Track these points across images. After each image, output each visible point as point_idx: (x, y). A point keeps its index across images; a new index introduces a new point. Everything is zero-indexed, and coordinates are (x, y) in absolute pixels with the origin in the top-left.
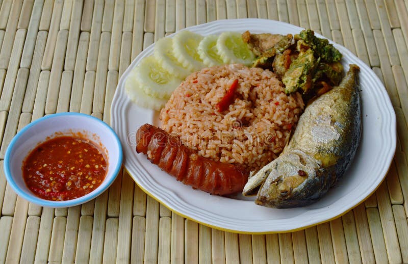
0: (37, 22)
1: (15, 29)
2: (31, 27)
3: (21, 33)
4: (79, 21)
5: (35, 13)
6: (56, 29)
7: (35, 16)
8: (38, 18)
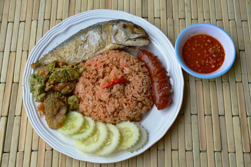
0: (43, 14)
1: (31, 20)
2: (40, 19)
3: (34, 23)
4: (68, 13)
5: (41, 7)
6: (55, 19)
7: (41, 10)
8: (43, 11)
